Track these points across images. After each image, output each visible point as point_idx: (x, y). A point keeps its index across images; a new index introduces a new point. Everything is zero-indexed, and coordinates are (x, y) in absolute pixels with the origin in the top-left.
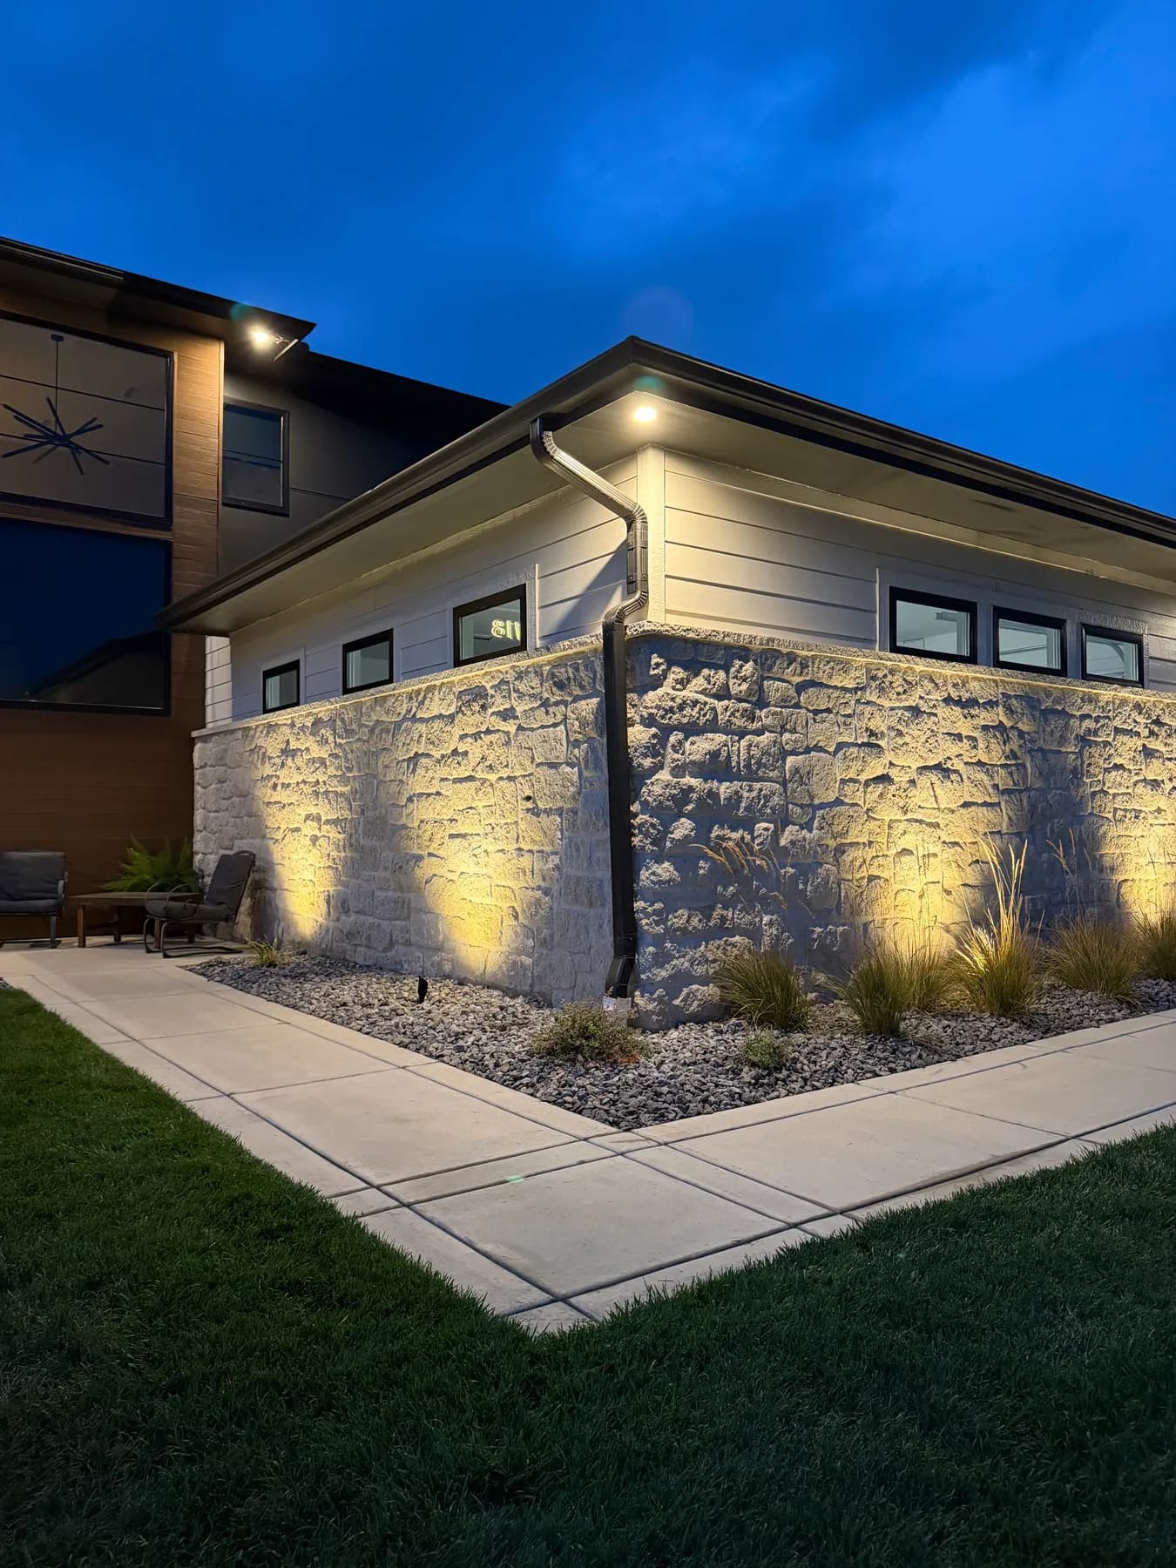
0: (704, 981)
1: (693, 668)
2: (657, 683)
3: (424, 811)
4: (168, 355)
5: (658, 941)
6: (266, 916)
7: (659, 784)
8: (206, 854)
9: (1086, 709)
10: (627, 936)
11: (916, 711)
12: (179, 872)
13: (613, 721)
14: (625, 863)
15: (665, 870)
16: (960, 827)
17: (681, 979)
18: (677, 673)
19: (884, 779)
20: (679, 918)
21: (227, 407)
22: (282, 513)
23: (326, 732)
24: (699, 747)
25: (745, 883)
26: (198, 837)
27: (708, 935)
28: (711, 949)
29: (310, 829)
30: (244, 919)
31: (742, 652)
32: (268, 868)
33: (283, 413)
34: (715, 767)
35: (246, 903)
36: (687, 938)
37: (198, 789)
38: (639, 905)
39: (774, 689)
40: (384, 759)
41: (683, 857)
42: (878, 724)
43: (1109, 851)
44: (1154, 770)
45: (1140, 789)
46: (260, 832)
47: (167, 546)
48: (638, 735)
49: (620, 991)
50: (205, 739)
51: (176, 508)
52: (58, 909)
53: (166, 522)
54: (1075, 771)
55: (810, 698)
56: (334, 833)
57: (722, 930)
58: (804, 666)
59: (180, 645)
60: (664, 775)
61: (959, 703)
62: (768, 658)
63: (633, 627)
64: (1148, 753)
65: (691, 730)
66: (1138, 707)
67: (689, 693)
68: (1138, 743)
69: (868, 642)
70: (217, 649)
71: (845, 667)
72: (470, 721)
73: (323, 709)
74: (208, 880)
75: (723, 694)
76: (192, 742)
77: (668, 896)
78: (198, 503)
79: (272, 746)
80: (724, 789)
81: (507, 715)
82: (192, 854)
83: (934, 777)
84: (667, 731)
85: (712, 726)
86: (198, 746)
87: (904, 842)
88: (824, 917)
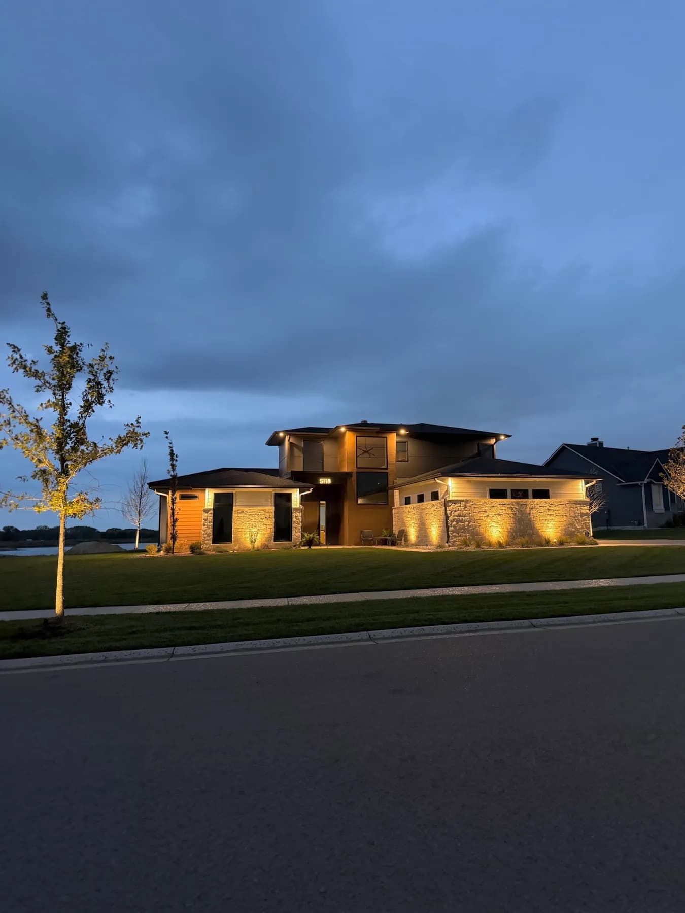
0: (458, 542)
1: (455, 503)
2: (450, 506)
3: (428, 522)
4: (386, 437)
5: (451, 537)
6: (406, 540)
7: (450, 518)
8: (396, 531)
9: (532, 503)
10: (448, 536)
11: (494, 506)
12: (391, 534)
13: (446, 510)
14: (447, 527)
15: (452, 528)
16: (503, 522)
17: (455, 541)
18: (453, 504)
19: (488, 516)
20: (454, 534)
21: (397, 442)
22: (408, 461)
23: (415, 509)
24: (456, 513)
25: (464, 530)
26: (394, 527)
27: (459, 536)
28: (459, 538)
29: (413, 525)
30: (403, 541)
31: (463, 501)
32: (407, 532)
33: (407, 441)
34: (459, 516)
35: (403, 538)
36: (455, 537)
37: (394, 519)
38: (449, 532)
39: (468, 505)
40: (423, 514)
41: (454, 527)
42: (486, 508)
43: (538, 525)
44: (551, 512)
45: (547, 516)
46: (405, 526)
47: (387, 473)
48: (448, 512)
49: (447, 543)
50: (395, 509)
51: (388, 465)
52: (372, 540)
53: (387, 469)
54: (529, 514)
55: (475, 506)
56: (416, 525)
57: (460, 536)
58: (473, 502)
59: (390, 492)
60: (452, 517)
61: (502, 504)
62: (467, 501)
63: (447, 499)
64: (549, 510)
65: (455, 511)
66: (546, 502)
67: (455, 506)
68: (547, 508)
69: (486, 497)
70: (396, 492)
71: (480, 501)
72: (433, 509)
73: (415, 505)
74: (397, 536)
75: (460, 506)
76: (392, 509)
77: (453, 531)
78: (393, 464)
79: (407, 511)
80: (460, 518)
81: (437, 508)
82: (393, 531)
83: (497, 516)
84: (452, 511)
85: (458, 510)
86: (393, 510)
87: (492, 525)
88: (477, 534)
